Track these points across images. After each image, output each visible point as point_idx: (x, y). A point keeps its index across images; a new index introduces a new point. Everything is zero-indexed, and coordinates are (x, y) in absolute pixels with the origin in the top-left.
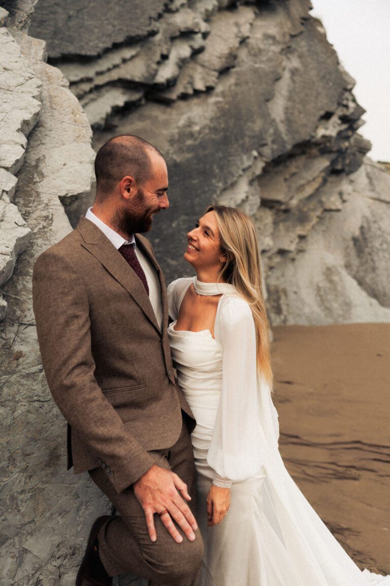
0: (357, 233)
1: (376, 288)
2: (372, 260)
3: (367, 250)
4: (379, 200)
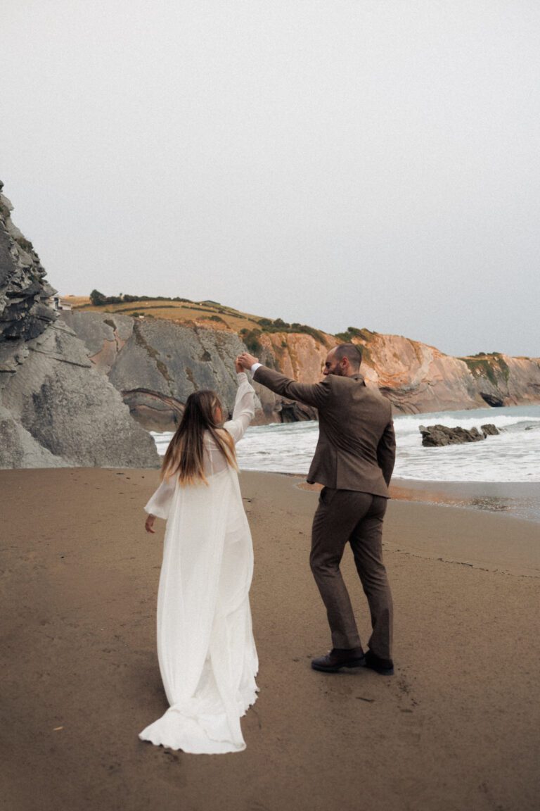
0: (38, 390)
1: (51, 439)
2: (50, 415)
3: (46, 406)
4: (65, 361)
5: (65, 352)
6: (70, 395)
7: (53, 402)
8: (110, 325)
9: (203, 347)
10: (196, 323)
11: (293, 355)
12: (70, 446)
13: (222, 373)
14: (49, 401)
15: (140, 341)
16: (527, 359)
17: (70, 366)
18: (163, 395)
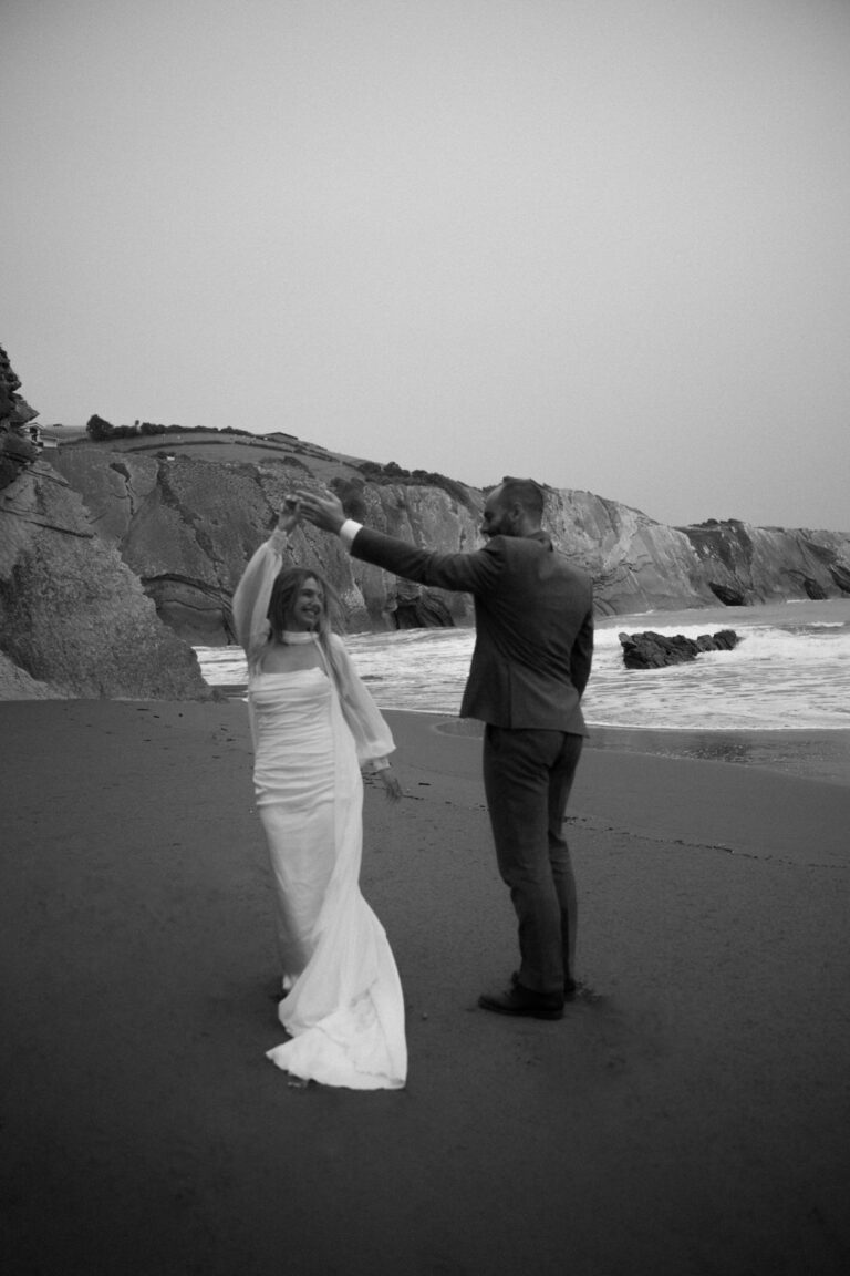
0: (8, 575)
1: (30, 653)
3: (21, 600)
4: (51, 528)
6: (59, 583)
7: (32, 594)
8: (120, 472)
9: (270, 508)
10: (259, 468)
11: (416, 521)
12: (60, 664)
13: (302, 550)
14: (26, 592)
15: (169, 498)
16: (781, 530)
17: (59, 536)
18: (206, 585)
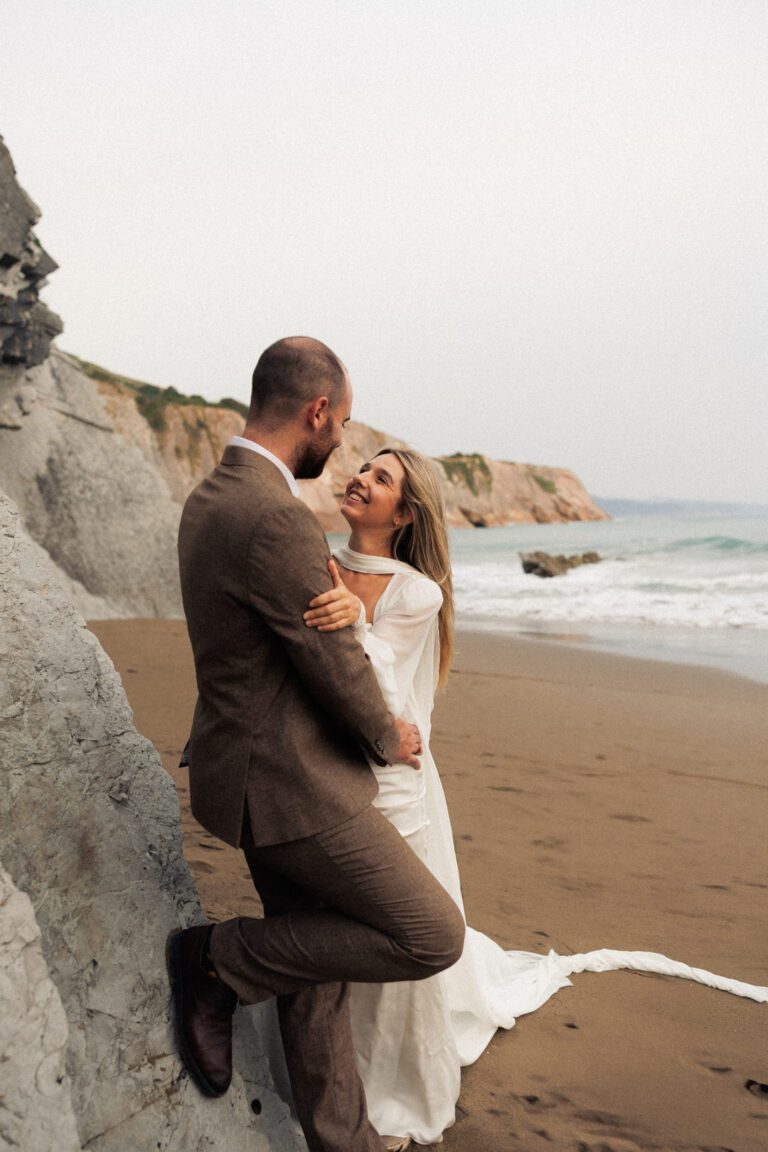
0: (43, 470)
1: (80, 565)
2: (71, 517)
3: (61, 500)
4: (74, 417)
5: (72, 398)
6: (94, 482)
7: (69, 494)
11: (214, 441)
12: (113, 578)
14: (65, 491)
16: (512, 464)
17: (82, 427)
